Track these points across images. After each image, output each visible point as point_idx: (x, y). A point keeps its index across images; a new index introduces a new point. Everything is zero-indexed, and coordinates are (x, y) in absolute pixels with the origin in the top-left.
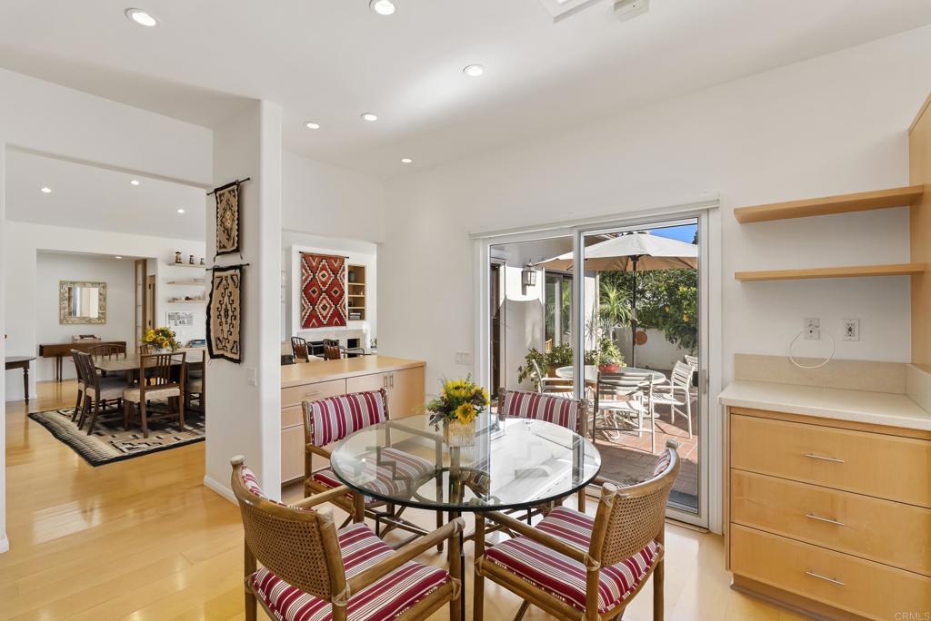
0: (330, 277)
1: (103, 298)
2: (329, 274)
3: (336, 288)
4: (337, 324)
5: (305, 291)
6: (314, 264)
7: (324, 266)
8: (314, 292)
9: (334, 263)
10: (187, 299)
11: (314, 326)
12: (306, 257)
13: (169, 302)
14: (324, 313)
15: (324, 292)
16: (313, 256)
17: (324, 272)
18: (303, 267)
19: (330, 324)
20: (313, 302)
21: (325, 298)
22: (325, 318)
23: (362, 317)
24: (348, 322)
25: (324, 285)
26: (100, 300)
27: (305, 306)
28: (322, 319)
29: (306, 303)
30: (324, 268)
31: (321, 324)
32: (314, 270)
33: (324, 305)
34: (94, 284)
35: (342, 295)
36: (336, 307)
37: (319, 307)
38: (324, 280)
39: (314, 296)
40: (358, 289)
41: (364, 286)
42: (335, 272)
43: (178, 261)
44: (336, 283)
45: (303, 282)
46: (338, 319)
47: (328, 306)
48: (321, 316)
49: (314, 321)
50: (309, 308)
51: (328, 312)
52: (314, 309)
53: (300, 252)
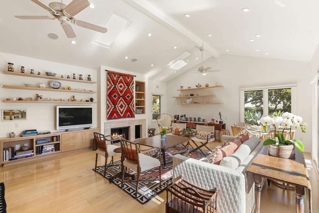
0: (125, 87)
2: (124, 86)
3: (128, 94)
4: (129, 117)
5: (110, 95)
6: (115, 79)
7: (121, 80)
8: (115, 96)
9: (127, 79)
10: (20, 99)
11: (115, 118)
12: (110, 74)
13: (4, 101)
14: (121, 110)
15: (121, 96)
16: (114, 73)
17: (121, 84)
18: (108, 80)
19: (125, 117)
20: (114, 103)
21: (121, 100)
22: (122, 113)
23: (143, 112)
24: (136, 115)
25: (121, 92)
27: (109, 105)
28: (120, 113)
29: (110, 103)
30: (121, 82)
31: (119, 117)
32: (115, 82)
33: (121, 105)
35: (132, 99)
36: (128, 106)
37: (118, 106)
38: (121, 89)
39: (115, 99)
40: (141, 95)
41: (144, 94)
42: (128, 84)
44: (129, 92)
45: (108, 89)
46: (130, 114)
47: (124, 105)
48: (119, 112)
49: (115, 115)
50: (112, 107)
51: (124, 109)
52: (115, 107)
53: (106, 70)
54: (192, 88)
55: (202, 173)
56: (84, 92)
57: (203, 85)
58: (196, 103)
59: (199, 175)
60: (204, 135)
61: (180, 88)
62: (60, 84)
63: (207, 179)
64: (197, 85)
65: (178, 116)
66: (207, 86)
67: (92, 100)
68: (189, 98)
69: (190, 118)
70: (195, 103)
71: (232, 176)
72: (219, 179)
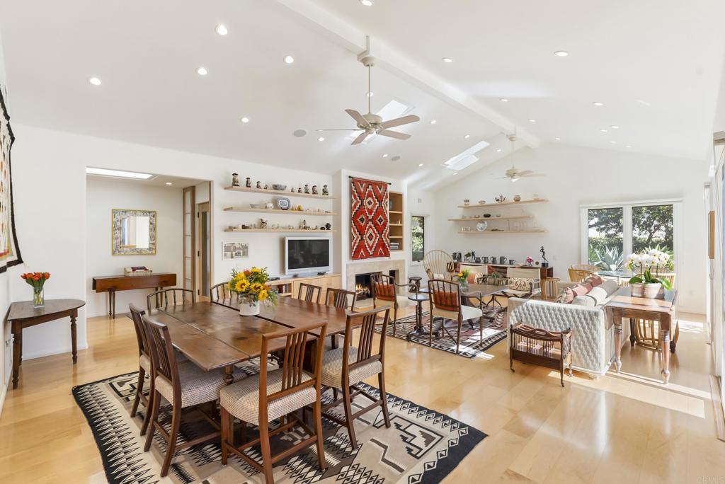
0: (375, 204)
1: (153, 227)
2: (375, 201)
3: (381, 216)
4: (381, 255)
5: (354, 219)
6: (362, 190)
7: (370, 192)
8: (362, 220)
9: (377, 188)
10: (244, 227)
11: (362, 257)
12: (354, 182)
13: (226, 231)
14: (371, 243)
15: (370, 220)
16: (361, 181)
17: (370, 199)
18: (352, 193)
19: (375, 255)
20: (361, 231)
21: (370, 227)
22: (371, 248)
23: (400, 248)
24: (392, 253)
25: (370, 214)
26: (150, 229)
27: (354, 235)
28: (368, 249)
29: (355, 232)
30: (370, 195)
31: (368, 256)
32: (362, 197)
33: (371, 235)
34: (145, 213)
35: (385, 225)
36: (381, 237)
37: (366, 237)
38: (370, 207)
39: (362, 224)
40: (397, 217)
41: (401, 214)
42: (380, 199)
43: (235, 183)
44: (380, 211)
45: (352, 209)
46: (382, 250)
47: (374, 235)
48: (367, 246)
49: (362, 251)
50: (358, 237)
51: (375, 241)
52: (362, 239)
53: (350, 177)
54: (487, 203)
55: (550, 314)
56: (318, 213)
57: (510, 198)
58: (496, 230)
59: (546, 317)
60: (523, 283)
61: (463, 204)
62: (289, 201)
63: (558, 320)
64: (498, 197)
65: (460, 254)
66: (517, 200)
67: (328, 226)
68: (482, 221)
69: (485, 258)
70: (493, 230)
71: (589, 312)
72: (574, 318)
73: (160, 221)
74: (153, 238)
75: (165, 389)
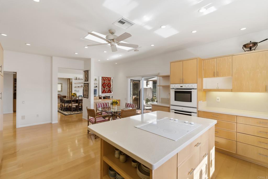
0: (108, 82)
1: (62, 86)
3: (109, 84)
4: (109, 93)
5: (102, 85)
7: (107, 79)
8: (104, 85)
9: (109, 79)
10: (78, 87)
11: (104, 93)
13: (75, 87)
15: (107, 85)
16: (104, 77)
17: (107, 81)
18: (102, 80)
19: (108, 92)
20: (104, 87)
21: (107, 87)
22: (107, 91)
24: (112, 92)
26: (61, 87)
27: (102, 88)
30: (107, 80)
31: (106, 93)
32: (104, 80)
34: (60, 84)
35: (110, 86)
36: (109, 89)
37: (105, 89)
38: (107, 82)
42: (109, 81)
43: (76, 79)
45: (102, 83)
46: (110, 91)
53: (101, 77)
67: (97, 87)
73: (63, 85)
74: (62, 88)
75: (63, 104)
